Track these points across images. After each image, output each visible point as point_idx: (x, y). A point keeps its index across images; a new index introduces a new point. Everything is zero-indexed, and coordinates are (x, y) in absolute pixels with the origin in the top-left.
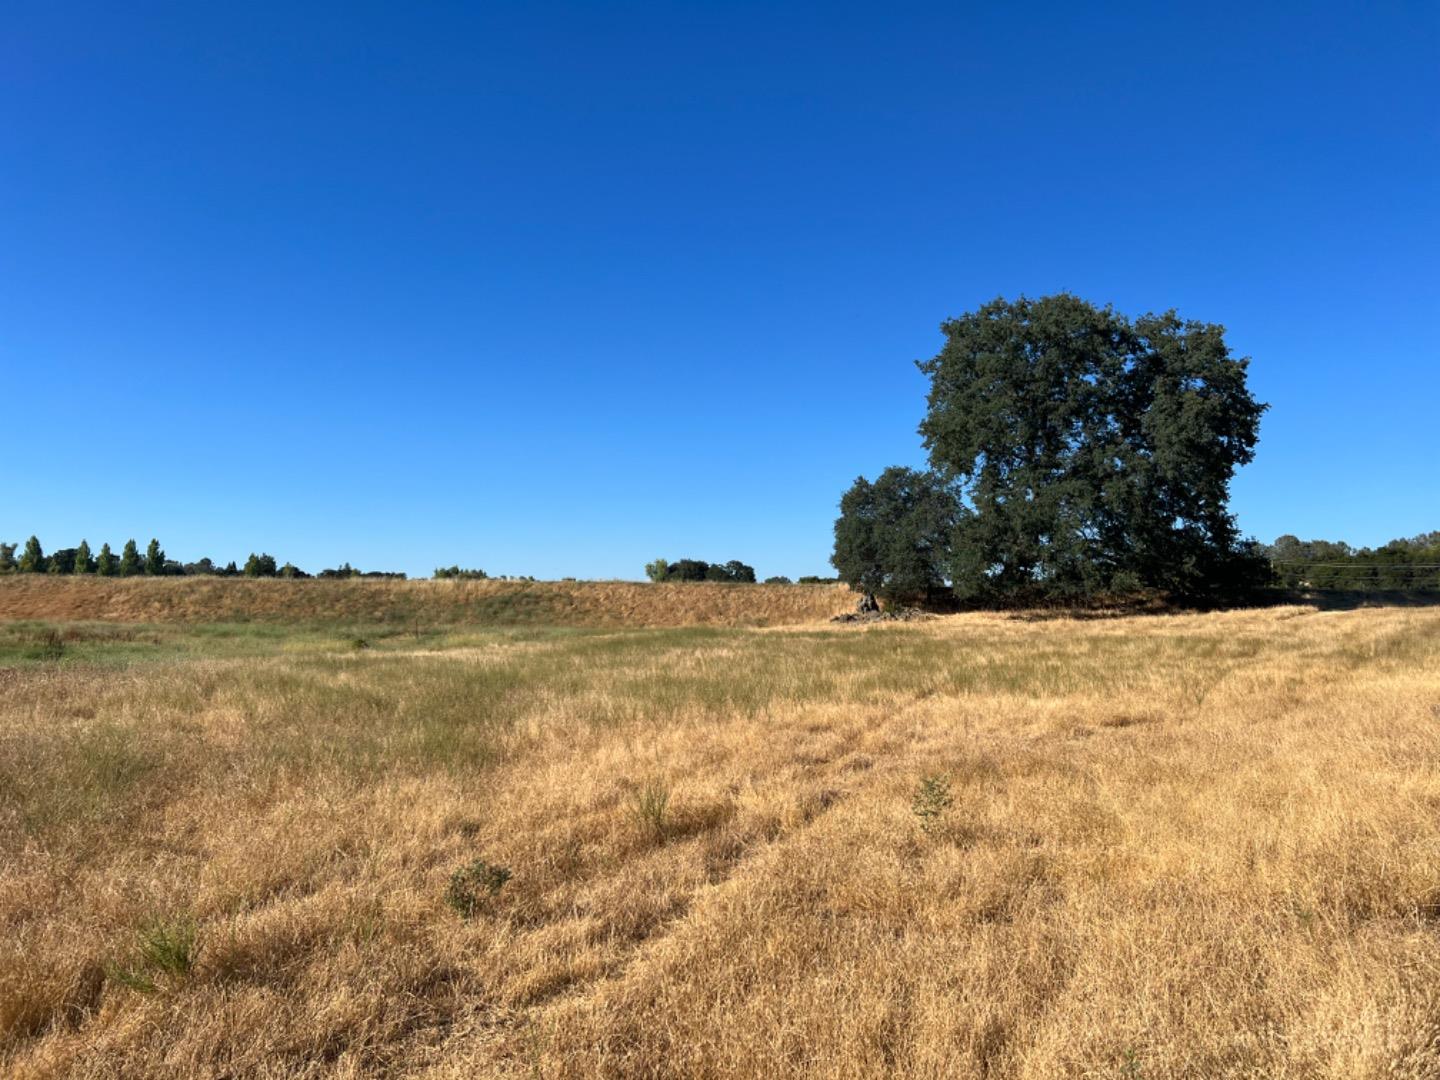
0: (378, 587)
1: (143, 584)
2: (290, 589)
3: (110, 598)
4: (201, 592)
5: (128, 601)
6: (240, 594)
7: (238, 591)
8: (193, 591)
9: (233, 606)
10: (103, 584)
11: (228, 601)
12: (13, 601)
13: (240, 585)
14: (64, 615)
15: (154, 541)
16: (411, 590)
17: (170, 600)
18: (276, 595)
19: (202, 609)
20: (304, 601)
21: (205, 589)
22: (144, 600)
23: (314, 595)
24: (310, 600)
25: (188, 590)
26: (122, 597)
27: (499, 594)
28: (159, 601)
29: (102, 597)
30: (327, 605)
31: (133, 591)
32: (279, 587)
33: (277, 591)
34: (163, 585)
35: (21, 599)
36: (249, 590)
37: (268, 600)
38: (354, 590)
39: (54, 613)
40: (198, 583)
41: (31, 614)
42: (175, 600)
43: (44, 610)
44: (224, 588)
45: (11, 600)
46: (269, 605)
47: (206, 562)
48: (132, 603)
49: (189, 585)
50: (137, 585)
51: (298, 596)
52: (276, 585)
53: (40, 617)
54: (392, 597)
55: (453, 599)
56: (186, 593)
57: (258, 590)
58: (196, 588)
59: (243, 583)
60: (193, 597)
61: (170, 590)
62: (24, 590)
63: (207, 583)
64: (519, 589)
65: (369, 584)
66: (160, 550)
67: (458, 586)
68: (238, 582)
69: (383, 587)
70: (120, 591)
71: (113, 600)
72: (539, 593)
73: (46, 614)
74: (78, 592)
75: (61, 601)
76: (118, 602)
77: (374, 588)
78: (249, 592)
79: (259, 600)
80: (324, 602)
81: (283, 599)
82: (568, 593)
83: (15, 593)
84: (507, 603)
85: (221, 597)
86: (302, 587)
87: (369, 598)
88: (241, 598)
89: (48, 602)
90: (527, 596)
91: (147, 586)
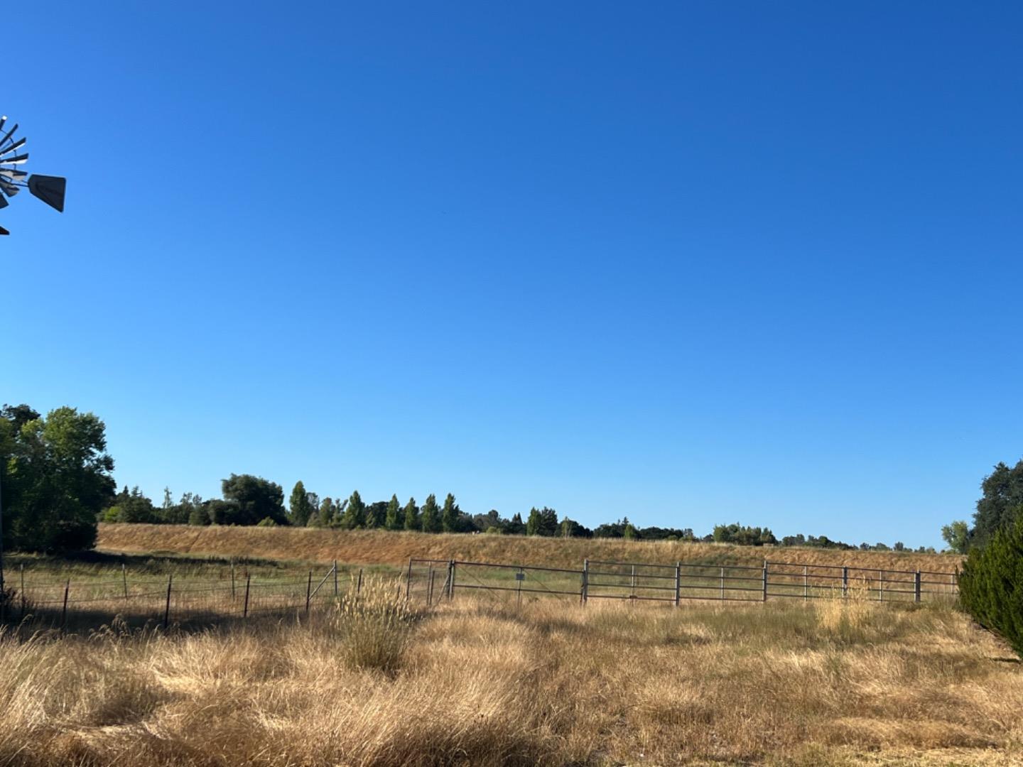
0: (616, 547)
1: (451, 540)
2: (553, 546)
3: (429, 549)
4: (491, 548)
5: (441, 552)
6: (517, 549)
7: (516, 547)
8: (485, 546)
9: (513, 558)
10: (425, 538)
11: (509, 554)
12: (366, 550)
13: (517, 542)
14: (399, 561)
15: (449, 495)
16: (641, 550)
17: (469, 552)
18: (543, 550)
19: (491, 560)
20: (562, 556)
21: (493, 544)
22: (452, 552)
23: (570, 551)
24: (566, 556)
25: (481, 544)
26: (437, 549)
27: (707, 555)
28: (462, 553)
29: (424, 549)
30: (578, 559)
31: (444, 545)
32: (545, 544)
33: (544, 547)
34: (465, 540)
35: (371, 549)
36: (523, 546)
37: (537, 554)
38: (598, 548)
39: (393, 560)
40: (489, 539)
41: (378, 560)
42: (473, 553)
43: (387, 557)
44: (507, 544)
45: (364, 549)
46: (537, 558)
47: (494, 514)
48: (444, 553)
49: (482, 541)
50: (447, 540)
51: (559, 552)
52: (542, 542)
53: (384, 562)
54: (626, 554)
55: (671, 558)
56: (480, 546)
57: (530, 546)
58: (487, 544)
59: (520, 539)
60: (485, 550)
61: (469, 544)
62: (372, 542)
63: (495, 539)
64: (724, 551)
65: (610, 544)
66: (455, 504)
67: (676, 548)
68: (516, 539)
69: (620, 547)
70: (435, 545)
71: (431, 551)
72: (739, 555)
73: (388, 560)
74: (408, 544)
75: (397, 551)
76: (434, 552)
77: (613, 547)
78: (523, 548)
79: (531, 554)
80: (576, 557)
81: (547, 554)
82: (762, 556)
83: (366, 544)
84: (712, 563)
85: (504, 551)
86: (562, 545)
87: (609, 555)
88: (519, 552)
89: (388, 551)
90: (729, 558)
91: (453, 541)
